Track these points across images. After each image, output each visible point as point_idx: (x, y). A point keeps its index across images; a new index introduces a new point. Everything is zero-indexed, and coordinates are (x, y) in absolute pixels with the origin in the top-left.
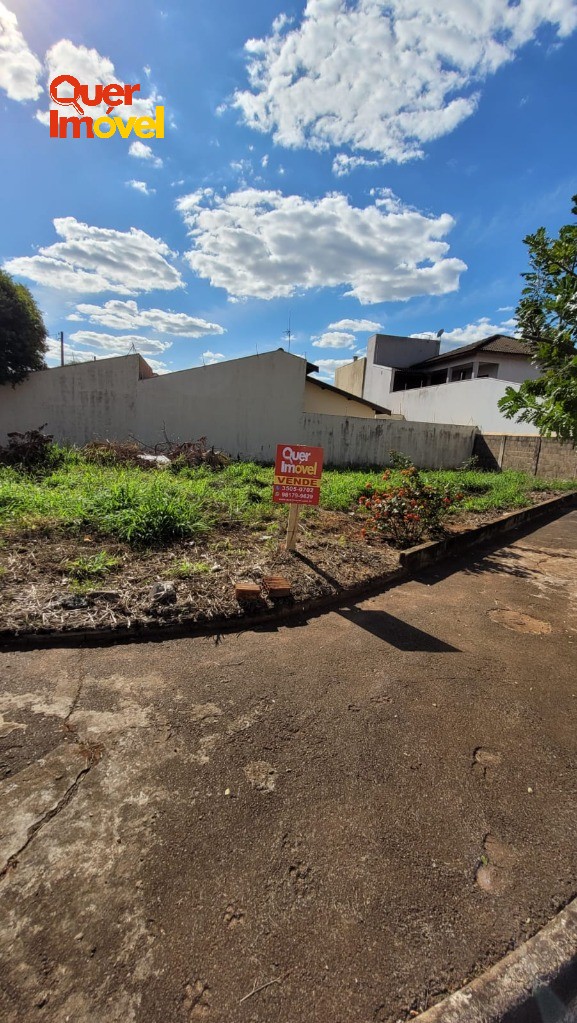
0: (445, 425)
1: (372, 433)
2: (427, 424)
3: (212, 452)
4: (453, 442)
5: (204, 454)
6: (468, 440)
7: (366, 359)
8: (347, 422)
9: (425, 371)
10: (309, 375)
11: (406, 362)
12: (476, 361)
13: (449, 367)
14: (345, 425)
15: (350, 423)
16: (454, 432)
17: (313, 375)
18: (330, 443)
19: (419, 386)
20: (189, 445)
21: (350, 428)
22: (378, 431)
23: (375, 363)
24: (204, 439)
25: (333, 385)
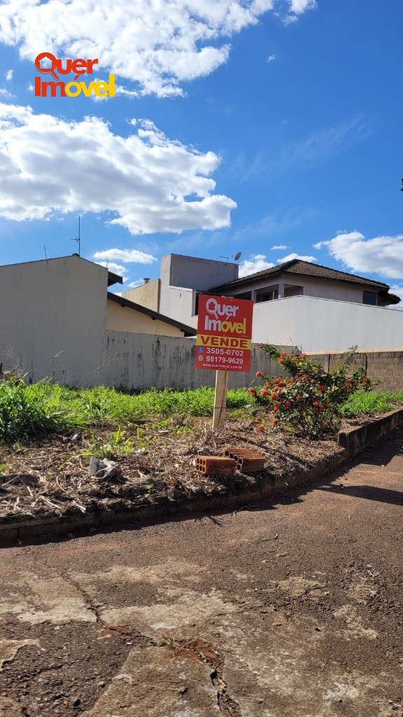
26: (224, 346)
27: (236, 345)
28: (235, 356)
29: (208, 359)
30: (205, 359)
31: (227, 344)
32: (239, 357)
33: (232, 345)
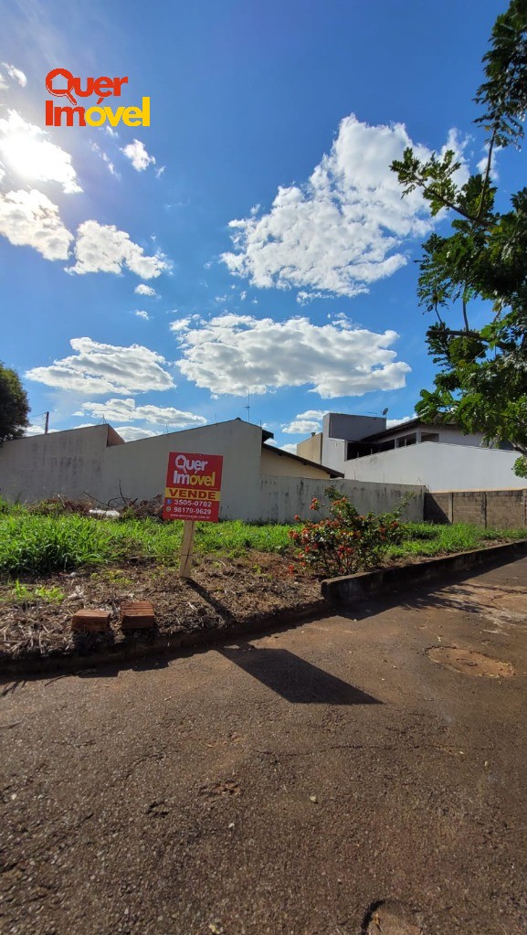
7: (321, 435)
11: (359, 436)
23: (330, 437)
26: (192, 497)
27: (205, 496)
28: (202, 507)
29: (176, 509)
30: (173, 509)
31: (195, 496)
32: (207, 508)
33: (200, 497)
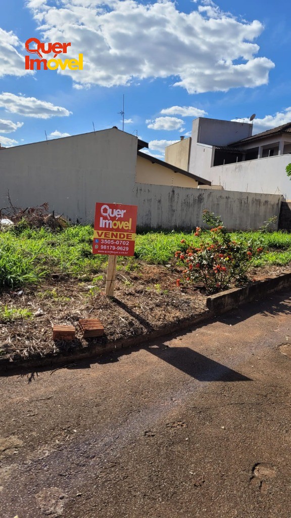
0: (256, 194)
1: (195, 200)
2: (241, 193)
3: (53, 216)
4: (263, 208)
5: (45, 218)
6: (275, 207)
7: (191, 138)
8: (173, 191)
9: (240, 149)
10: (140, 151)
11: (225, 142)
12: (282, 141)
13: (260, 146)
14: (171, 193)
15: (176, 192)
16: (263, 200)
17: (144, 151)
18: (158, 209)
19: (233, 161)
20: (33, 210)
21: (176, 196)
22: (200, 199)
23: (198, 142)
24: (45, 205)
25: (164, 161)
